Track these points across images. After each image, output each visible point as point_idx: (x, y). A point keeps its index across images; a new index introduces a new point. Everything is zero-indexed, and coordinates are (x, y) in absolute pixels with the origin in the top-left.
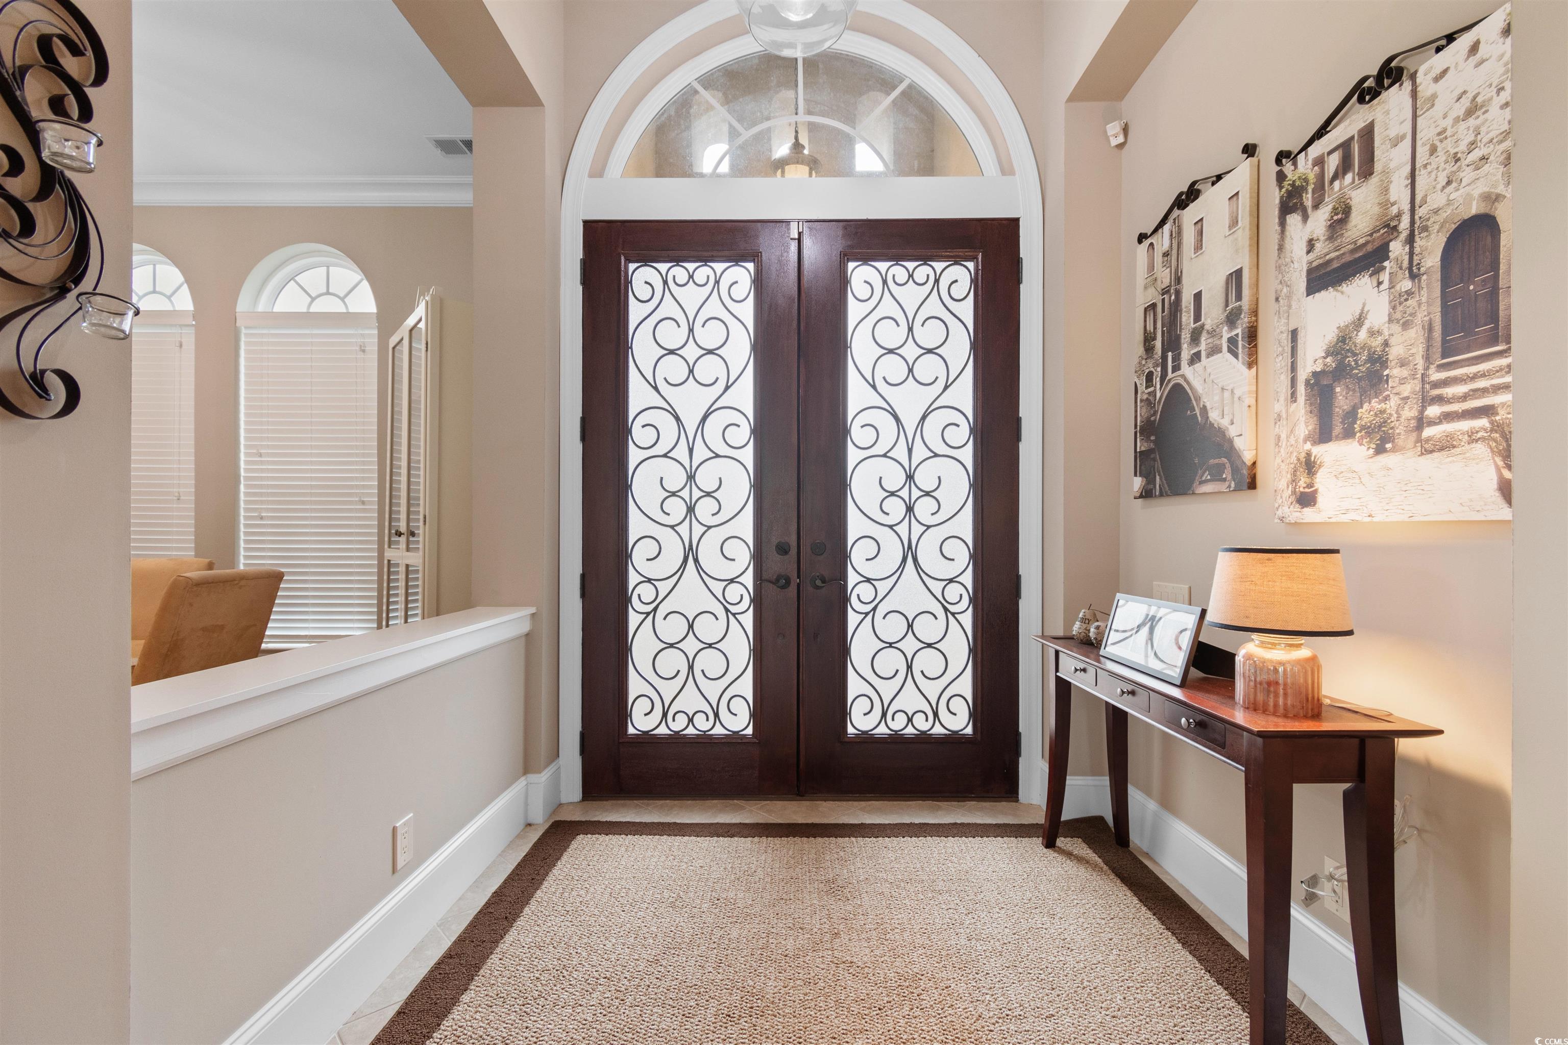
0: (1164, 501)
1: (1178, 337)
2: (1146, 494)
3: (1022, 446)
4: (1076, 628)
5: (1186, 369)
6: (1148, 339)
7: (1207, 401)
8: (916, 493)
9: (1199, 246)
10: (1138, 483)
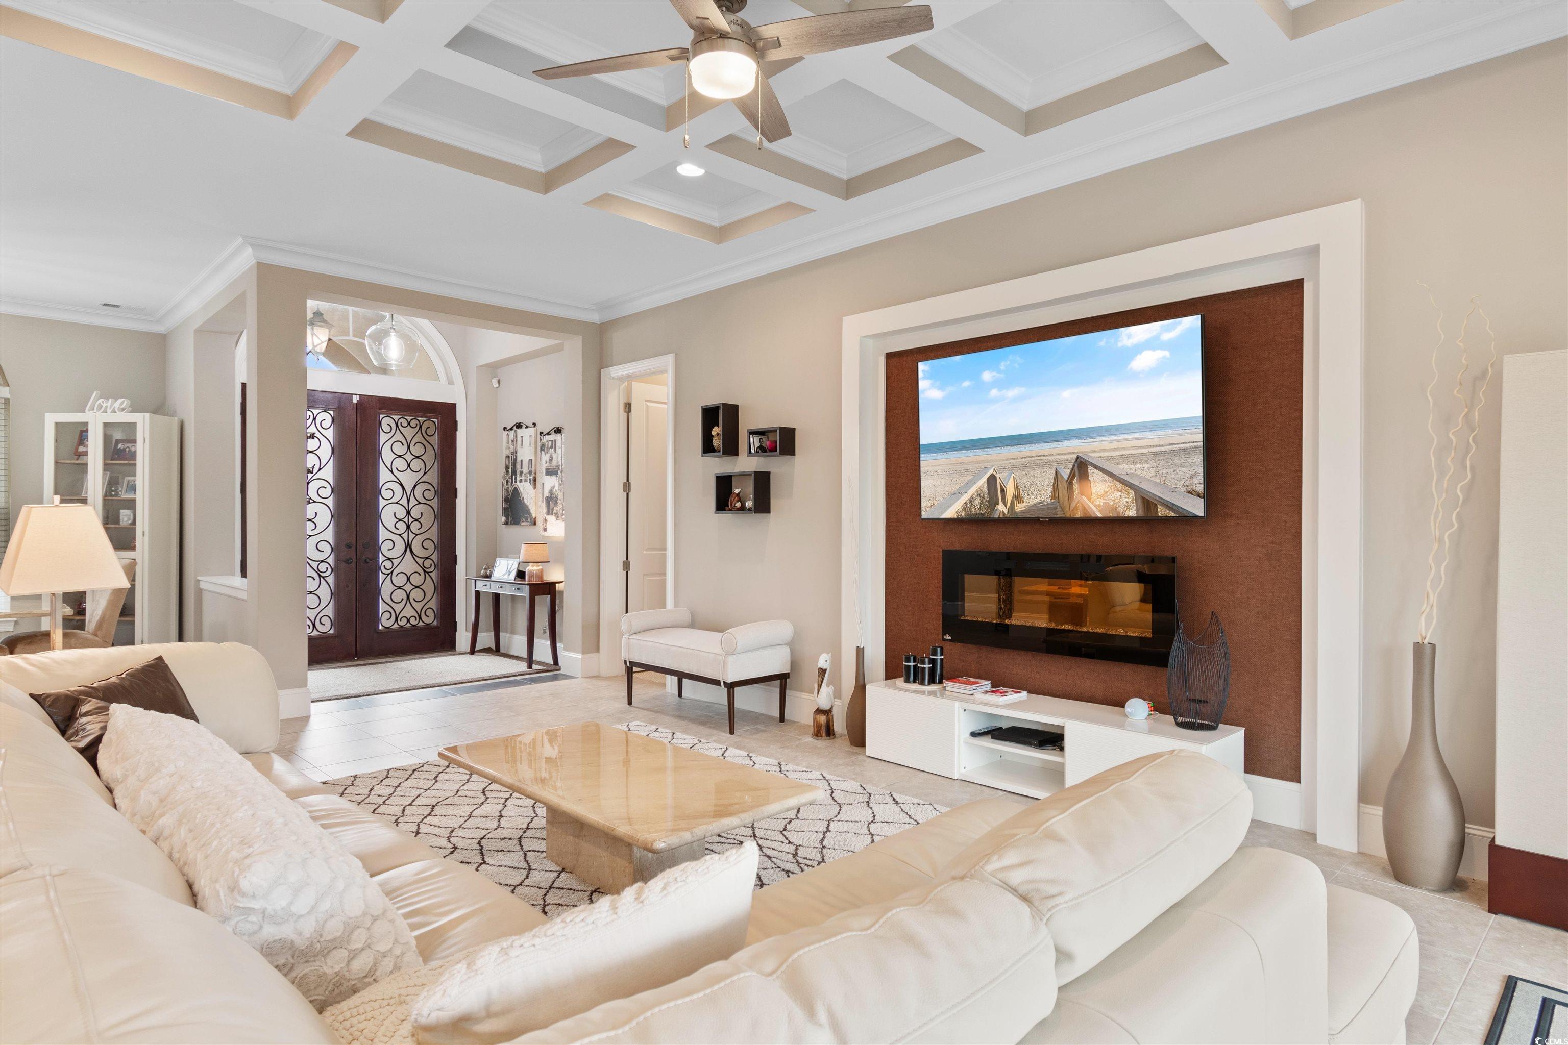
0: (512, 526)
1: (516, 472)
2: (506, 523)
3: (458, 500)
4: (483, 572)
5: (518, 483)
6: (507, 468)
7: (523, 496)
8: (411, 520)
9: (522, 445)
10: (504, 519)
